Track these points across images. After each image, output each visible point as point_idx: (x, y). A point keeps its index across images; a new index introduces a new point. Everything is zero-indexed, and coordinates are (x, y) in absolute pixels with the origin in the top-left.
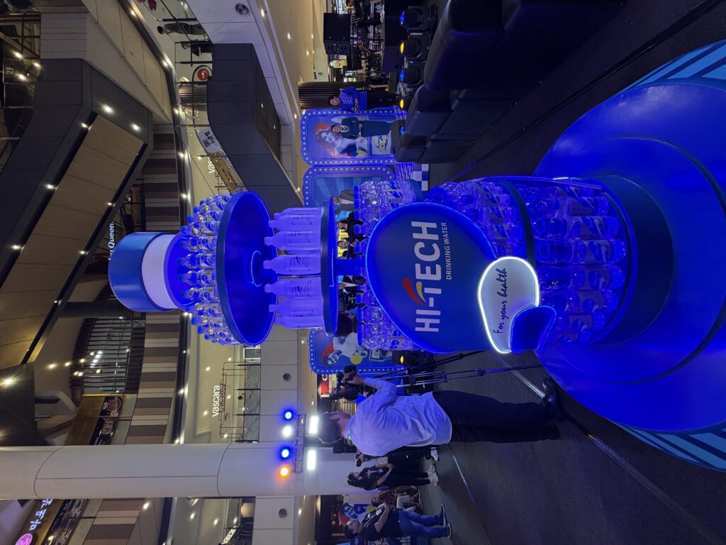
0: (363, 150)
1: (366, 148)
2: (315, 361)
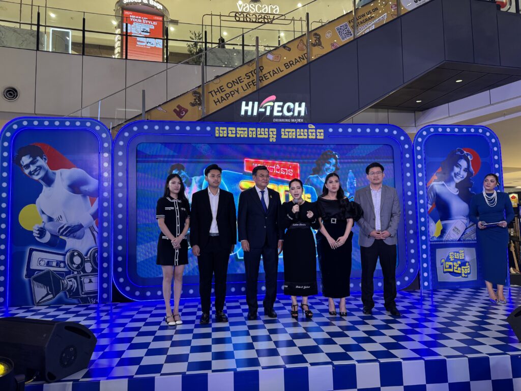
0: (443, 232)
1: (445, 238)
2: (30, 129)
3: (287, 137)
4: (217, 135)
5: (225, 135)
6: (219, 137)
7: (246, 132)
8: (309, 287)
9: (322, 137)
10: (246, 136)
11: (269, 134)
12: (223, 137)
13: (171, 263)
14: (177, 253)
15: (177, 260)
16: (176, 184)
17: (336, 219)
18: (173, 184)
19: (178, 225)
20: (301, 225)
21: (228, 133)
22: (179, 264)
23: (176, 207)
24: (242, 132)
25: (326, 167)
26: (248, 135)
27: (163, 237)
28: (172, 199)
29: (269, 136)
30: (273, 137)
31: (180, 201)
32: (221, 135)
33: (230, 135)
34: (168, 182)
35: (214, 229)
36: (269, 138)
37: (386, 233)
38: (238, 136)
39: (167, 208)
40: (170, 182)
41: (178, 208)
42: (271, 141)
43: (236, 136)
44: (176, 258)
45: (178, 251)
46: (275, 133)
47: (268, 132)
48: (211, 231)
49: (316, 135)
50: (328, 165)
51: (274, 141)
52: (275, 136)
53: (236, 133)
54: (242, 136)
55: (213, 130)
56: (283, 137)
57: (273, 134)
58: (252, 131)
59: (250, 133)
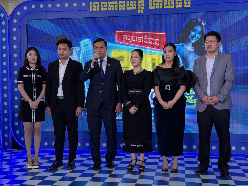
3: (154, 8)
4: (91, 10)
5: (98, 10)
6: (93, 11)
7: (116, 6)
8: (142, 146)
9: (189, 6)
10: (116, 9)
11: (137, 6)
12: (96, 11)
13: (30, 120)
14: (34, 112)
15: (34, 118)
16: (33, 56)
17: (169, 86)
18: (30, 56)
19: (34, 90)
20: (135, 91)
21: (100, 8)
22: (36, 121)
23: (33, 74)
24: (113, 6)
25: (191, 35)
26: (118, 8)
27: (23, 99)
28: (30, 68)
29: (137, 7)
30: (141, 9)
31: (36, 70)
32: (95, 10)
33: (102, 9)
34: (26, 54)
35: (60, 93)
36: (137, 9)
37: (216, 99)
38: (109, 9)
39: (25, 76)
40: (28, 54)
41: (34, 75)
42: (139, 12)
43: (107, 9)
44: (33, 116)
45: (35, 111)
46: (143, 5)
47: (137, 4)
48: (58, 95)
49: (183, 4)
50: (193, 33)
51: (142, 12)
52: (143, 8)
53: (108, 7)
54: (113, 9)
55: (88, 5)
56: (150, 8)
57: (141, 6)
58: (122, 4)
59: (120, 6)
